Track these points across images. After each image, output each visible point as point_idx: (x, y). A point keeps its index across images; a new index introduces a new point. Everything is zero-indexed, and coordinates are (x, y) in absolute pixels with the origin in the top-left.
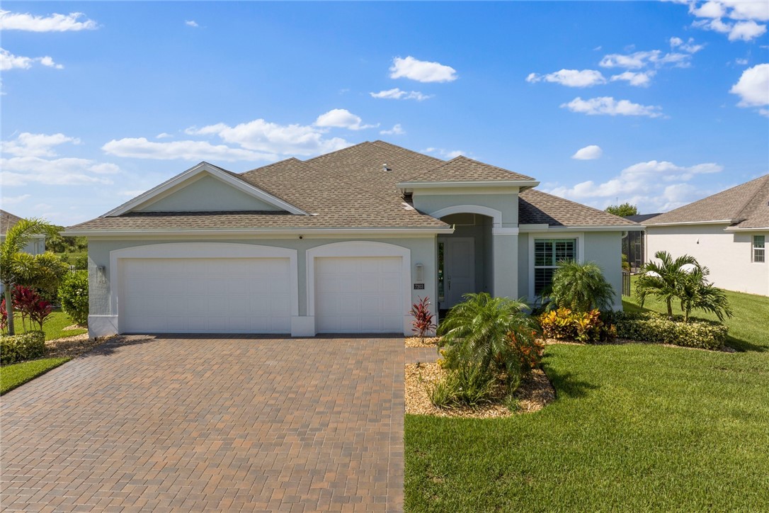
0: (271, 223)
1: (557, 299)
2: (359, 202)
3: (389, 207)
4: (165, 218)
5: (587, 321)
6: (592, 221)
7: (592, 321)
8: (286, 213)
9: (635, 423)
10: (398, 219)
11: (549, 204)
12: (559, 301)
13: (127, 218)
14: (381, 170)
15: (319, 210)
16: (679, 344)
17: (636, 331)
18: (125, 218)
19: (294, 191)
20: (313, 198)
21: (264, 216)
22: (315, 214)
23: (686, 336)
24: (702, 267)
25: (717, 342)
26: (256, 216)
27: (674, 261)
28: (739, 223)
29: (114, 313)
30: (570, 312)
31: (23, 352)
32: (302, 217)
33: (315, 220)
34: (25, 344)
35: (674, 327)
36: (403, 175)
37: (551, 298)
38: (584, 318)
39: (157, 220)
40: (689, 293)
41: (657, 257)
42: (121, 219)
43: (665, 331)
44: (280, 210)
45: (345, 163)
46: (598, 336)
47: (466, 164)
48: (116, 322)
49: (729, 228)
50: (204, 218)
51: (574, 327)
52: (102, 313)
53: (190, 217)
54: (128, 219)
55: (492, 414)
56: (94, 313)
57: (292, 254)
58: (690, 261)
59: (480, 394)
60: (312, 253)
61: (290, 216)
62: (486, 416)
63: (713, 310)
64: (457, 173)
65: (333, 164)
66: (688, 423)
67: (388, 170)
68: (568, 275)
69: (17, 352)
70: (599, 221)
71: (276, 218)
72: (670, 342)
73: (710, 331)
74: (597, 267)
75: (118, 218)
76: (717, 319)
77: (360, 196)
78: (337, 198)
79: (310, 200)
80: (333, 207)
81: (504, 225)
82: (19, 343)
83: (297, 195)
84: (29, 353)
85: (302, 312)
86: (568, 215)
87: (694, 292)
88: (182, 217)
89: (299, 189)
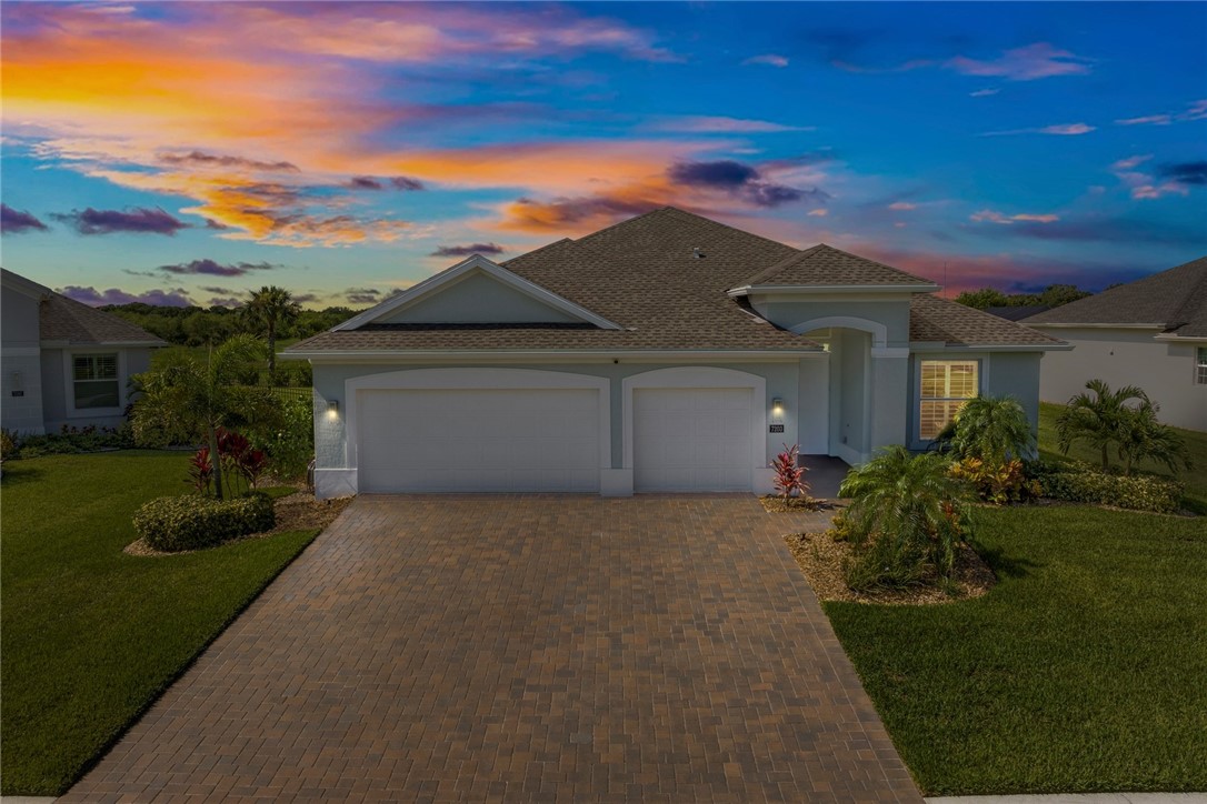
0: (575, 341)
1: (962, 445)
2: (687, 309)
3: (730, 318)
4: (422, 332)
5: (1005, 476)
6: (1001, 338)
7: (1012, 475)
8: (591, 326)
9: (1108, 609)
10: (750, 337)
11: (938, 311)
12: (965, 449)
13: (367, 333)
14: (690, 256)
15: (635, 322)
16: (1121, 505)
17: (1064, 488)
18: (364, 333)
19: (589, 293)
20: (620, 304)
21: (562, 331)
22: (632, 329)
23: (1132, 495)
24: (1151, 402)
25: (1174, 503)
26: (551, 332)
27: (1113, 392)
28: (1177, 328)
29: (352, 465)
30: (980, 463)
31: (251, 522)
32: (616, 334)
33: (636, 338)
34: (254, 511)
35: (1116, 483)
36: (724, 265)
37: (952, 444)
38: (1001, 471)
39: (413, 335)
40: (1137, 438)
41: (1089, 386)
42: (360, 334)
43: (1103, 488)
44: (581, 321)
45: (635, 244)
46: (1019, 494)
47: (835, 258)
48: (354, 479)
49: (1162, 336)
50: (478, 333)
51: (987, 484)
52: (334, 465)
53: (458, 332)
54: (371, 334)
55: (929, 600)
56: (322, 466)
57: (604, 384)
58: (1135, 393)
59: (909, 576)
60: (630, 383)
61: (598, 332)
62: (921, 603)
63: (1166, 460)
64: (826, 272)
65: (618, 246)
66: (1173, 609)
67: (701, 256)
68: (980, 415)
69: (244, 523)
70: (1011, 337)
71: (580, 333)
72: (1109, 503)
73: (1164, 489)
74: (1018, 403)
75: (354, 333)
76: (1169, 472)
77: (684, 301)
78: (653, 303)
79: (617, 307)
80: (654, 319)
81: (890, 344)
82: (246, 511)
83: (595, 298)
84: (260, 523)
85: (617, 463)
86: (968, 328)
87: (1142, 436)
88: (447, 332)
89: (595, 290)
